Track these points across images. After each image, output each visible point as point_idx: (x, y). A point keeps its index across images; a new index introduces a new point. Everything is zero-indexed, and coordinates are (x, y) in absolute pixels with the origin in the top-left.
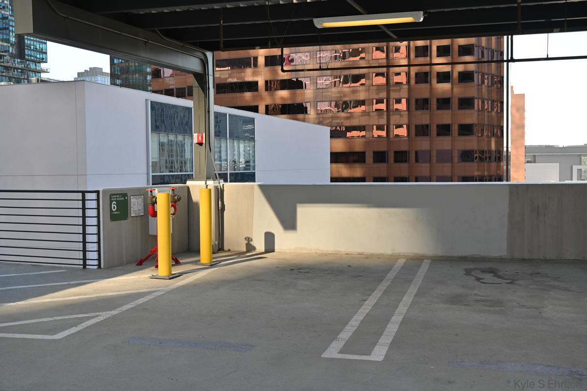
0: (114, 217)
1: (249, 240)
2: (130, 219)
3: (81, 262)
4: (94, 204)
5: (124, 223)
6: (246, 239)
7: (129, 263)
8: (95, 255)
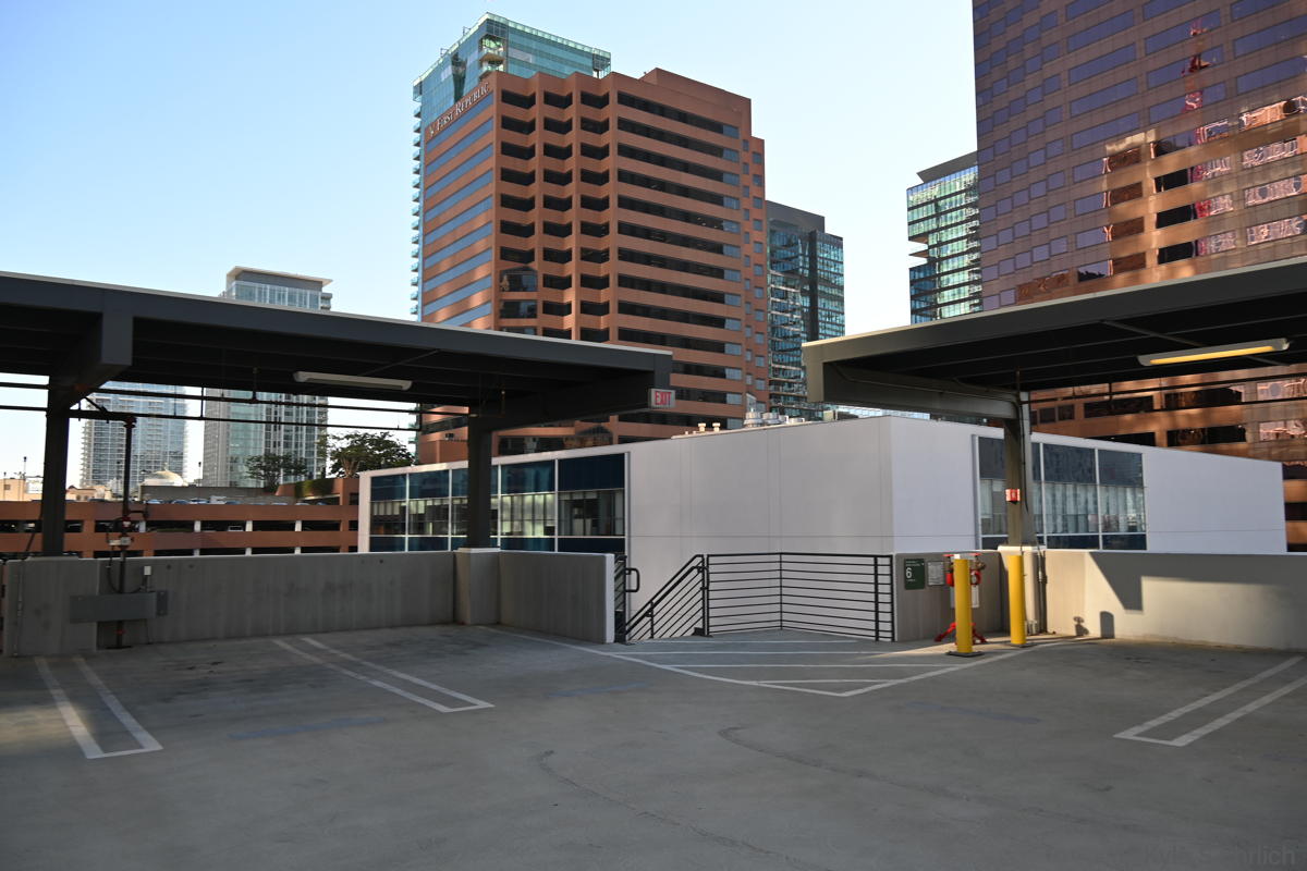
0: (908, 586)
1: (1079, 620)
2: (928, 588)
3: (873, 633)
4: (886, 570)
5: (920, 592)
6: (1075, 619)
7: (925, 638)
8: (888, 627)
